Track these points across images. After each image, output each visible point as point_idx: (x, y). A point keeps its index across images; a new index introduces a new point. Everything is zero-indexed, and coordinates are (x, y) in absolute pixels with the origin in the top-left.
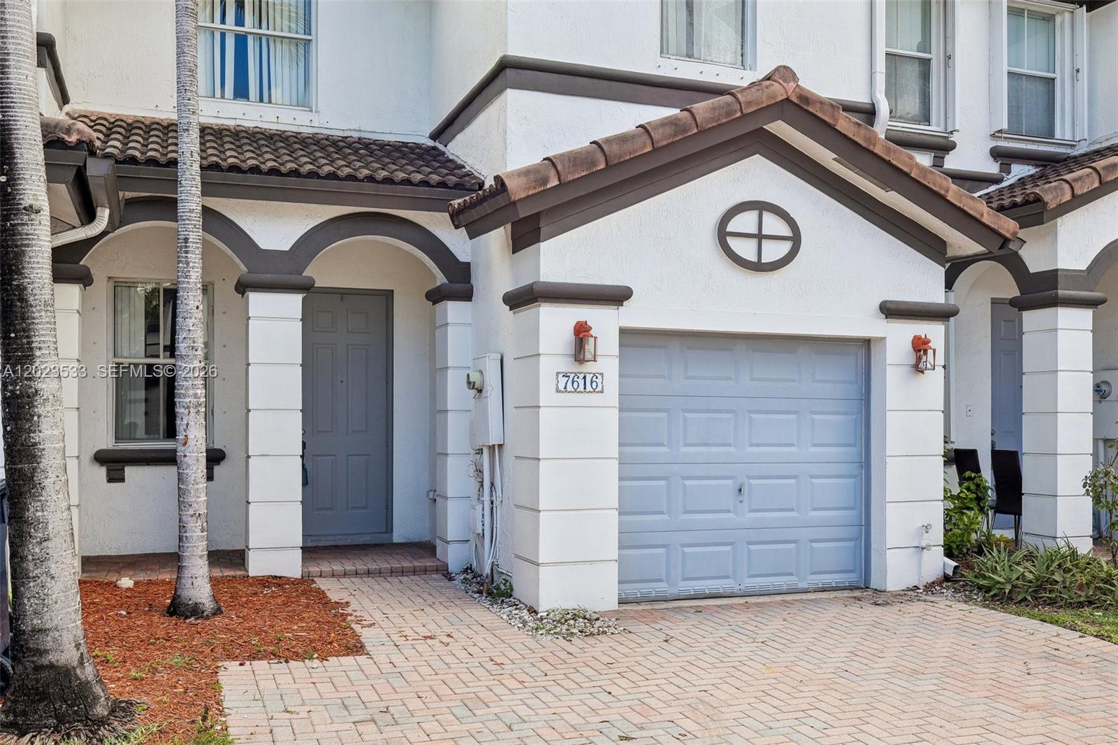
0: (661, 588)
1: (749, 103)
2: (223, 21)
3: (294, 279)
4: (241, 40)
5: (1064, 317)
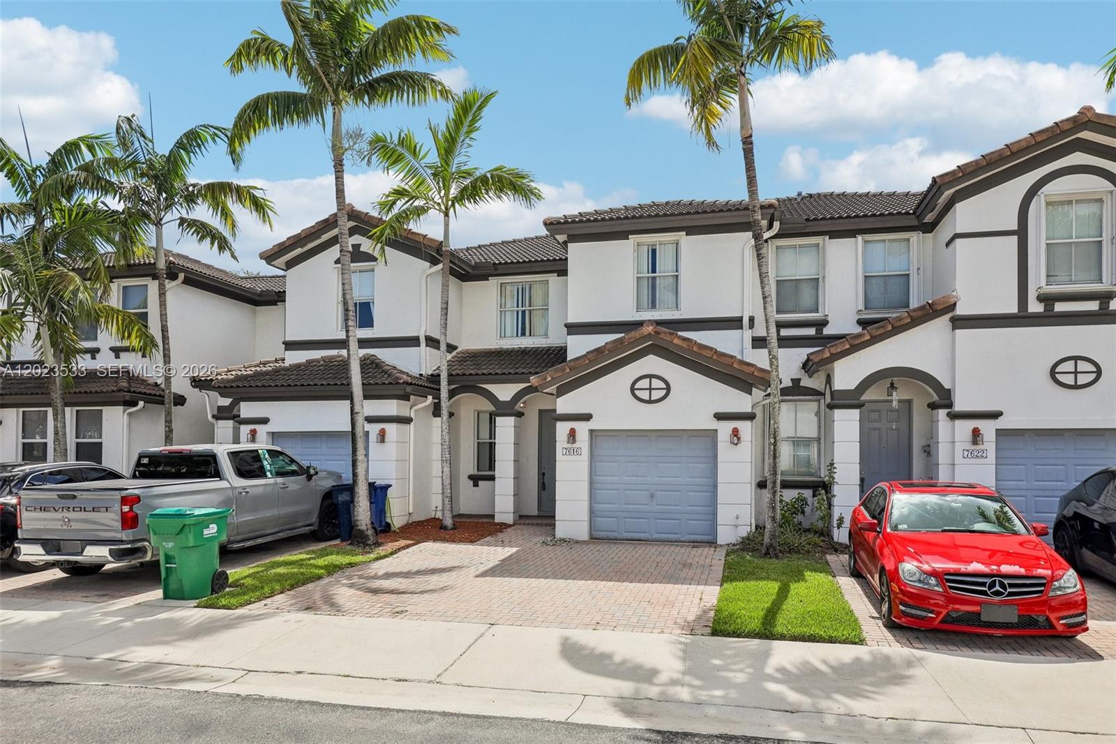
0: (615, 535)
1: (630, 338)
3: (511, 411)
4: (524, 312)
5: (838, 414)
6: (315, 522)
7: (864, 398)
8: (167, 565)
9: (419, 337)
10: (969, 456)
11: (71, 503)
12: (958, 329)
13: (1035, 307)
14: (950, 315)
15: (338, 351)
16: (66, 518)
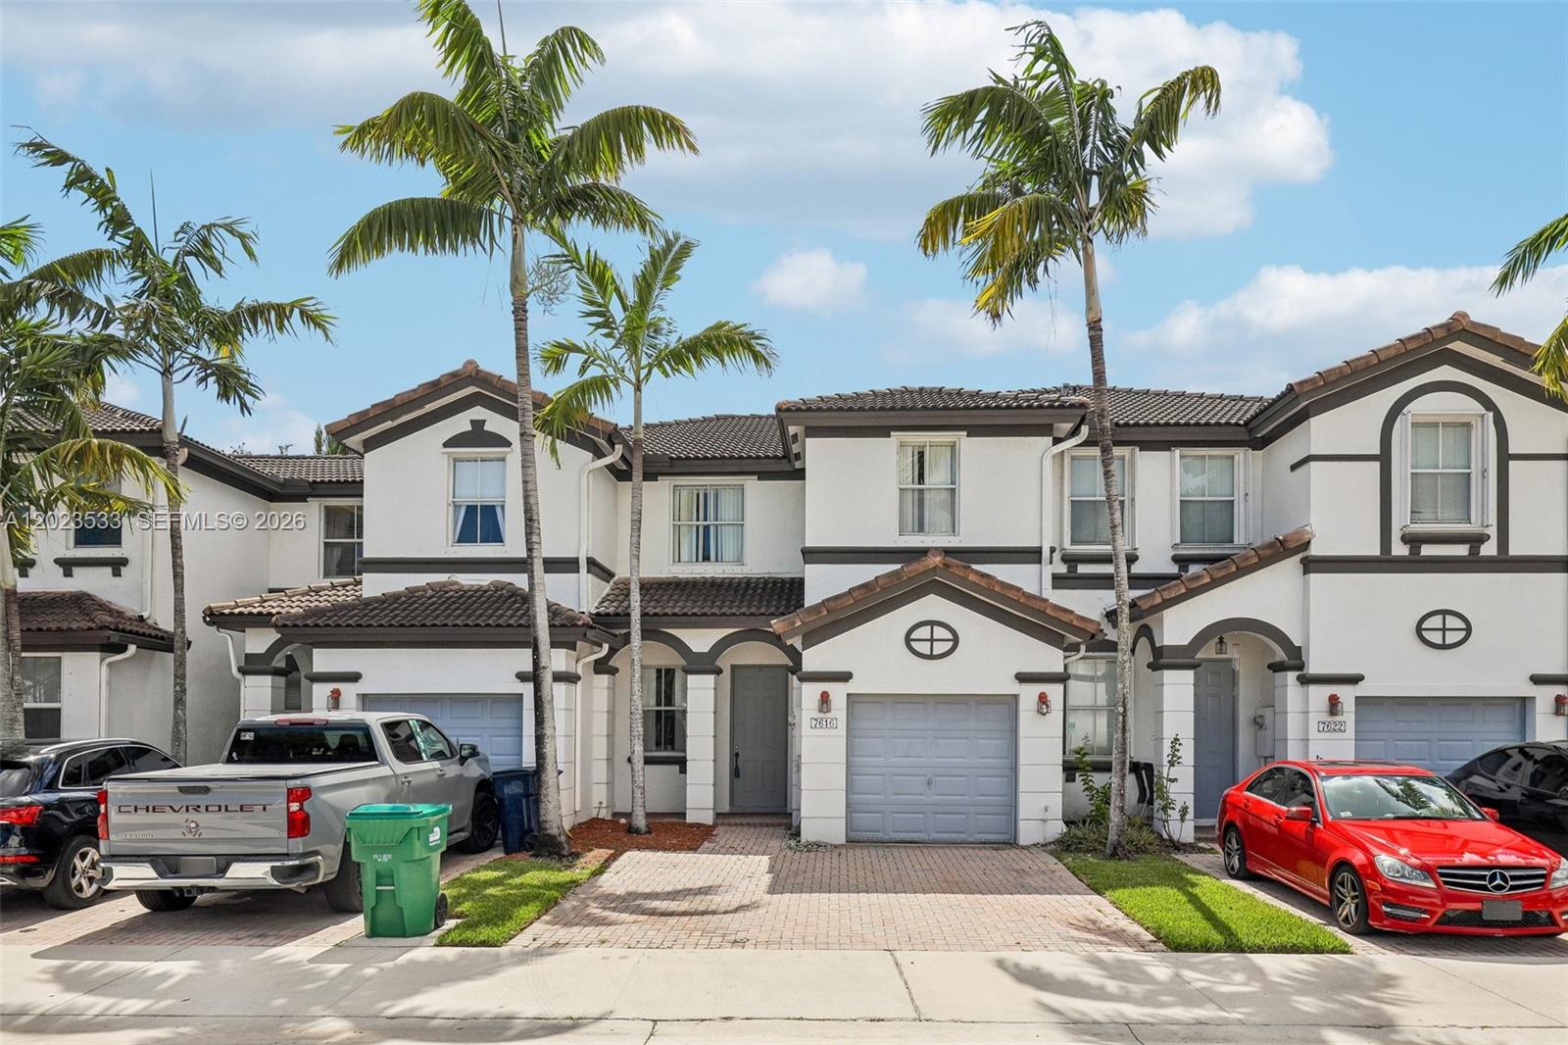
0: (880, 835)
1: (910, 572)
2: (698, 520)
3: (709, 667)
4: (707, 528)
5: (1169, 675)
6: (468, 825)
7: (1200, 655)
8: (379, 888)
9: (578, 558)
10: (1326, 729)
11: (201, 800)
12: (1314, 572)
13: (1399, 550)
14: (1301, 555)
15: (449, 575)
16: (193, 822)
